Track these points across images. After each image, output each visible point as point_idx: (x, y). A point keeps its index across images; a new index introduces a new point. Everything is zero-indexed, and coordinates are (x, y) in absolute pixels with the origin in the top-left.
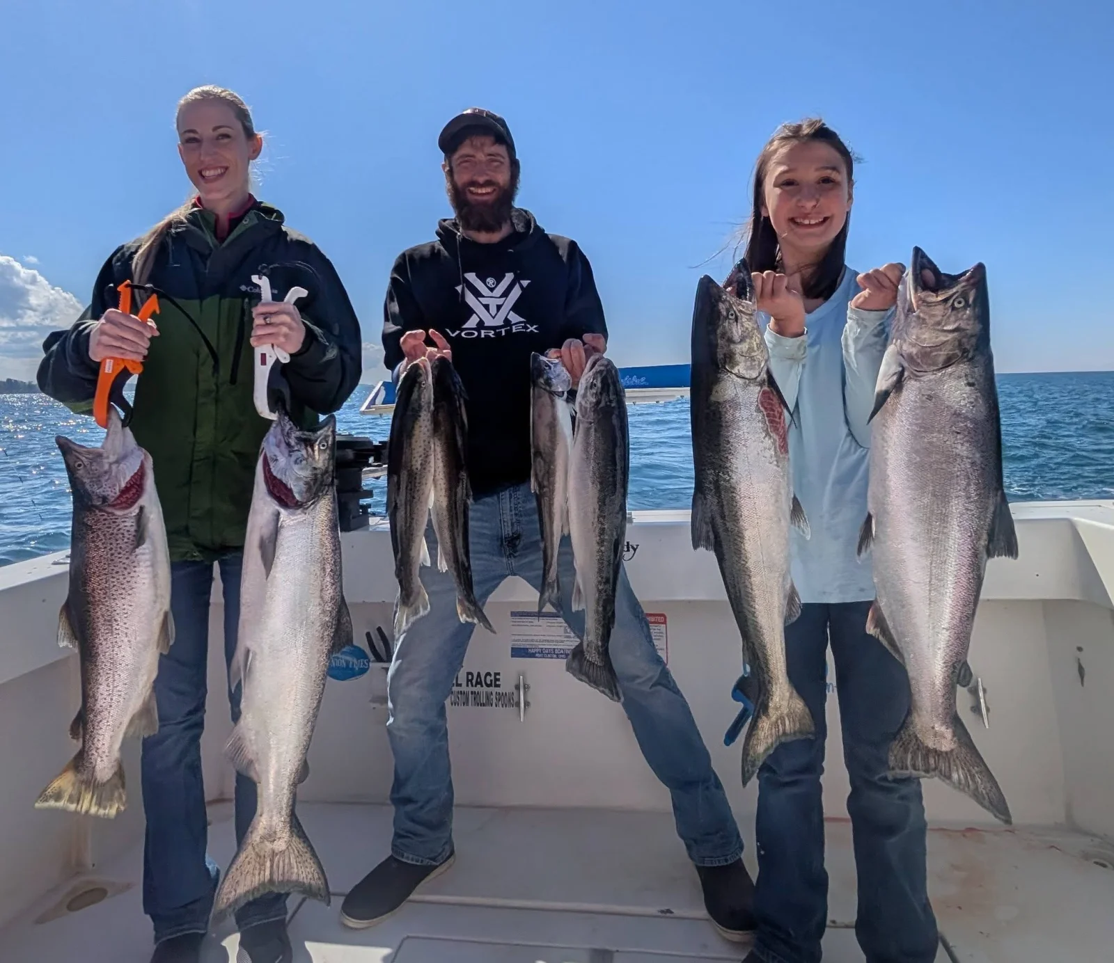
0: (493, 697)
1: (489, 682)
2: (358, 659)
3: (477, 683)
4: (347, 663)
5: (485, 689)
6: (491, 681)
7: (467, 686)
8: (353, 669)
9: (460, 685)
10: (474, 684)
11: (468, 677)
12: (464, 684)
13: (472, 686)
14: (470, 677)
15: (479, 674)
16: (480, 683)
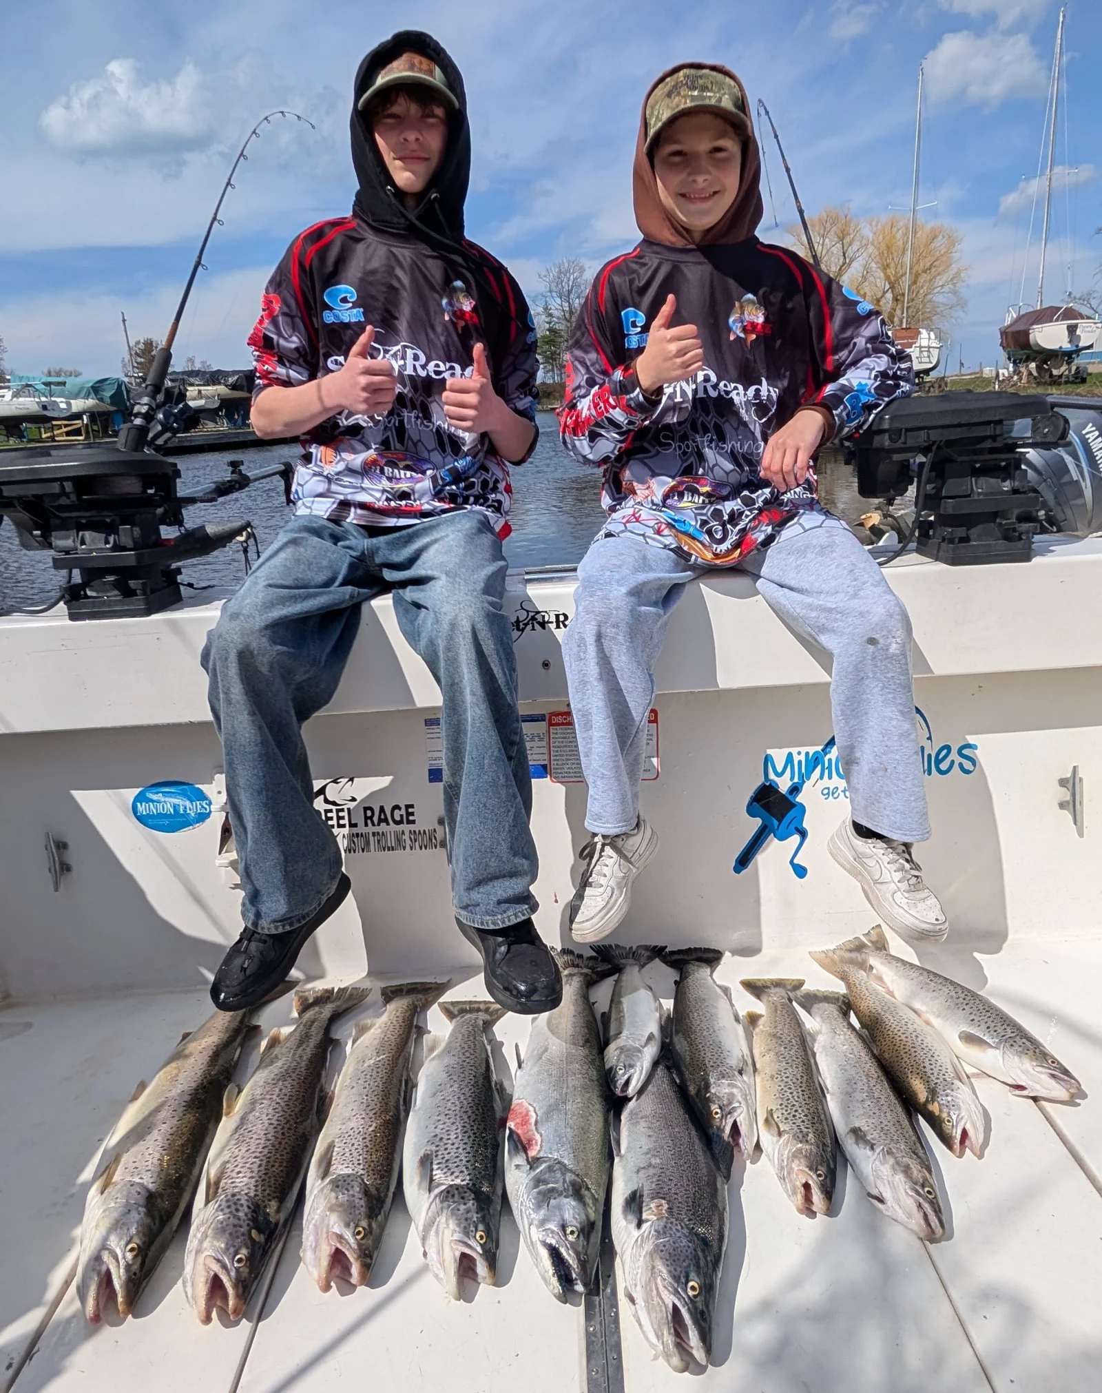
0: (406, 837)
1: (397, 818)
2: (191, 801)
3: (380, 821)
4: (175, 807)
5: (393, 827)
6: (402, 816)
7: (366, 825)
8: (186, 815)
9: (355, 825)
10: (376, 822)
11: (365, 813)
12: (361, 822)
13: (373, 825)
14: (369, 813)
15: (382, 809)
16: (386, 820)
